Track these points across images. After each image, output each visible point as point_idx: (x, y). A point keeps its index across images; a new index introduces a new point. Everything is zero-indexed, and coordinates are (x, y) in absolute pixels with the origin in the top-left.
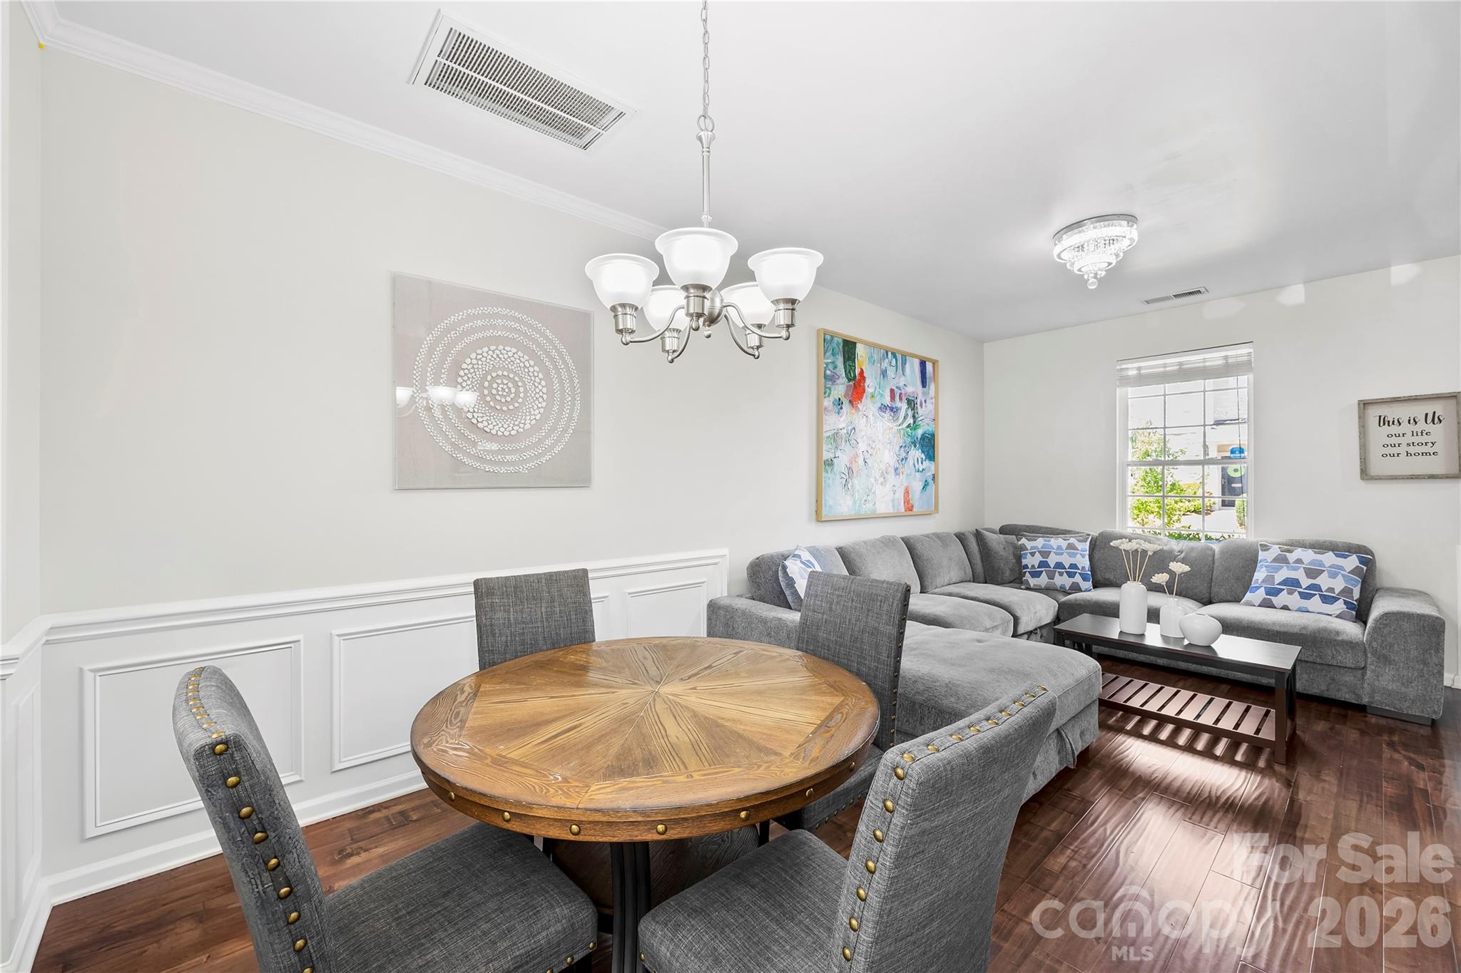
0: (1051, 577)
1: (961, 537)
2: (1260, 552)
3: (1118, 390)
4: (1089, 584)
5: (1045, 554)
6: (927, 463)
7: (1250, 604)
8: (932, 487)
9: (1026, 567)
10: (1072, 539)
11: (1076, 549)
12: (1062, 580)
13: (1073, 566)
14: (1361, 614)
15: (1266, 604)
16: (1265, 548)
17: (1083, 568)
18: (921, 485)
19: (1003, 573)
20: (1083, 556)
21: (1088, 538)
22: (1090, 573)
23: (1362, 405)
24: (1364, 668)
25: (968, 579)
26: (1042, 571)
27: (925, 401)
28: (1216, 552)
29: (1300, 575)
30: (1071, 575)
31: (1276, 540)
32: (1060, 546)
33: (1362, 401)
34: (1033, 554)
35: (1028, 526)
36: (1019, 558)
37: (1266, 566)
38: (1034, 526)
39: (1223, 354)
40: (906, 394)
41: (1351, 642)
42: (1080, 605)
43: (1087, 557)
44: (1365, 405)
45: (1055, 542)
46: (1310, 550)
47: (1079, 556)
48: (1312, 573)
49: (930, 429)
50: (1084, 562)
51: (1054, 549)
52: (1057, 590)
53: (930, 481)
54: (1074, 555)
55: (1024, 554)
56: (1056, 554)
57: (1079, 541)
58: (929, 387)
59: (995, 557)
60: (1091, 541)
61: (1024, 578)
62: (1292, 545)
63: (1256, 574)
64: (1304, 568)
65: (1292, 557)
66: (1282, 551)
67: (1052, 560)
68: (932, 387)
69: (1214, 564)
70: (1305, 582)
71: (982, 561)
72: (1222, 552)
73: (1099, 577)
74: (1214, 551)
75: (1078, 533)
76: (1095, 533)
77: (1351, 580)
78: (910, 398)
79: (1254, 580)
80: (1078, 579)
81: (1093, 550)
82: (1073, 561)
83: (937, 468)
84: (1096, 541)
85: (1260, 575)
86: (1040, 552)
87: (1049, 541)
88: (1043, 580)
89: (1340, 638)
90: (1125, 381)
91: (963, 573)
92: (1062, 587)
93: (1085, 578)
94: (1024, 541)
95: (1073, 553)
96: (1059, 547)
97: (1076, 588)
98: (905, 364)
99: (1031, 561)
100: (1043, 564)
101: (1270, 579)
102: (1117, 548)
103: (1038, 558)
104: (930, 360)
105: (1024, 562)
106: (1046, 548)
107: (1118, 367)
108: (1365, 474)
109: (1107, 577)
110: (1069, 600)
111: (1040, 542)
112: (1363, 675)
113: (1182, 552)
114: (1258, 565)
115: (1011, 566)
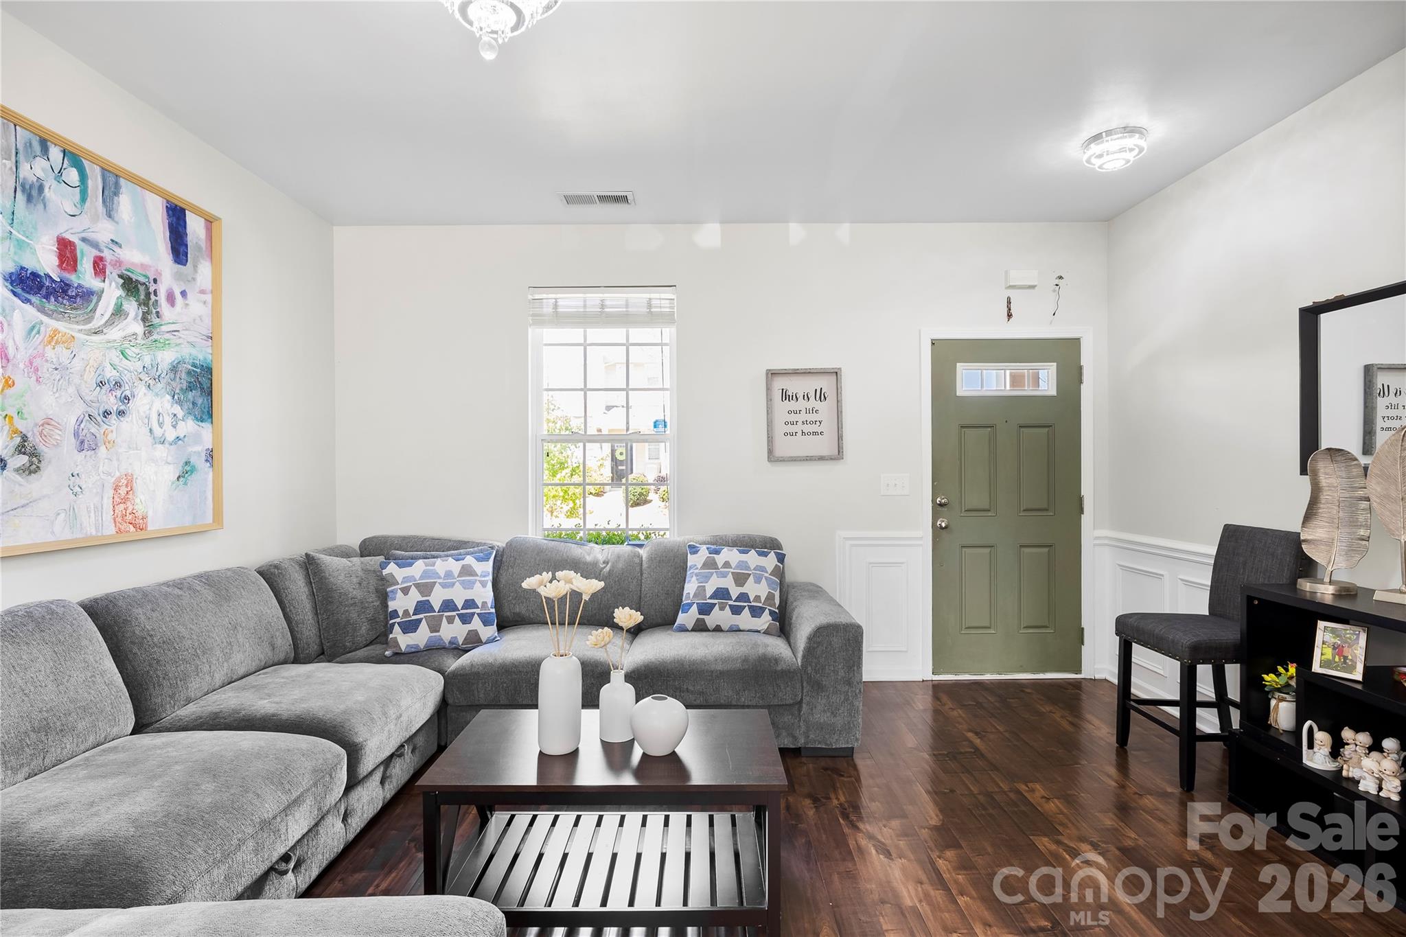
0: (435, 628)
1: (271, 576)
2: (689, 555)
3: (530, 330)
4: (492, 630)
5: (426, 589)
6: (189, 426)
7: (683, 629)
8: (205, 474)
9: (395, 614)
10: (468, 557)
11: (473, 573)
12: (453, 631)
13: (470, 604)
14: (783, 625)
15: (700, 627)
16: (694, 550)
17: (484, 603)
18: (171, 472)
19: (355, 630)
20: (484, 584)
21: (491, 554)
22: (493, 610)
23: (770, 375)
24: (801, 702)
25: (282, 656)
26: (422, 619)
27: (184, 294)
28: (644, 559)
29: (728, 583)
30: (466, 619)
31: (701, 538)
32: (451, 571)
33: (770, 370)
34: (405, 591)
35: (404, 538)
36: (384, 597)
37: (697, 575)
38: (414, 537)
39: (648, 296)
40: (118, 263)
41: (789, 671)
42: (477, 674)
43: (490, 585)
44: (772, 374)
45: (445, 565)
46: (735, 550)
47: (478, 585)
48: (740, 579)
49: (202, 353)
50: (484, 595)
51: (440, 578)
52: (444, 648)
53: (200, 462)
54: (468, 586)
55: (392, 591)
56: (444, 586)
57: (479, 560)
58: (195, 267)
59: (341, 603)
60: (495, 556)
61: (391, 636)
62: (717, 544)
63: (686, 586)
64: (732, 573)
65: (720, 559)
66: (710, 554)
67: (436, 600)
68: (204, 272)
69: (642, 575)
70: (735, 592)
71: (316, 614)
72: (651, 559)
73: (507, 612)
74: (642, 558)
75: (478, 545)
76: (501, 544)
77: (773, 583)
78: (134, 277)
79: (684, 595)
80: (476, 624)
81: (499, 568)
82: (469, 595)
83: (217, 437)
84: (502, 556)
85: (690, 588)
86: (417, 586)
87: (434, 565)
88: (421, 637)
89: (779, 668)
90: (539, 320)
91: (268, 650)
92: (453, 641)
93: (486, 622)
94: (392, 568)
95: (469, 581)
96: (449, 574)
97: (474, 641)
98: (116, 194)
99: (401, 603)
100: (423, 607)
101: (701, 591)
102: (534, 592)
103: (415, 596)
104: (199, 212)
105: (392, 605)
106: (429, 577)
107: (530, 297)
108: (771, 456)
109: (517, 610)
110: (463, 668)
111: (418, 569)
112: (800, 711)
113: (608, 563)
114: (688, 573)
115: (370, 613)
